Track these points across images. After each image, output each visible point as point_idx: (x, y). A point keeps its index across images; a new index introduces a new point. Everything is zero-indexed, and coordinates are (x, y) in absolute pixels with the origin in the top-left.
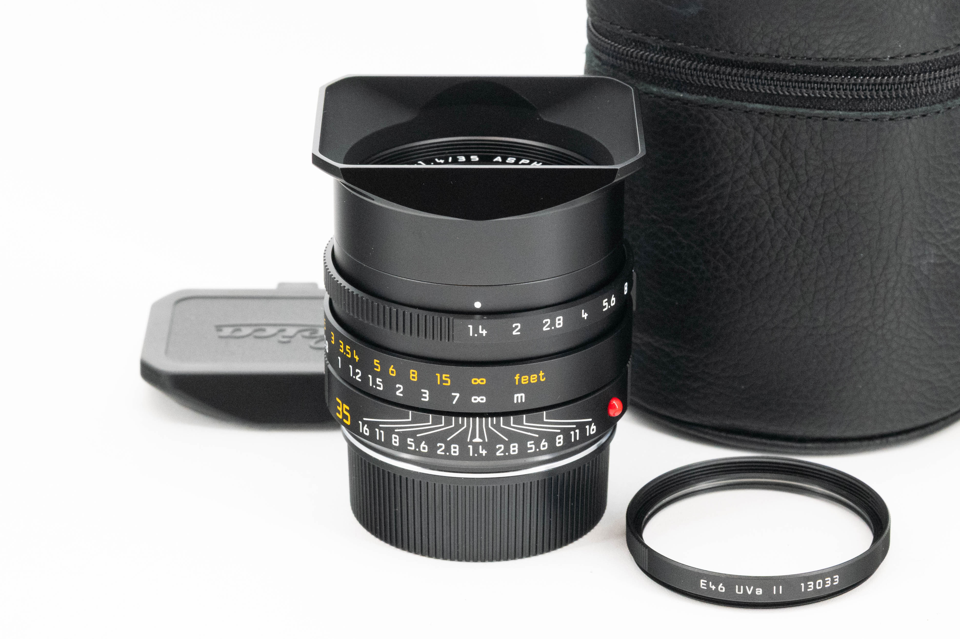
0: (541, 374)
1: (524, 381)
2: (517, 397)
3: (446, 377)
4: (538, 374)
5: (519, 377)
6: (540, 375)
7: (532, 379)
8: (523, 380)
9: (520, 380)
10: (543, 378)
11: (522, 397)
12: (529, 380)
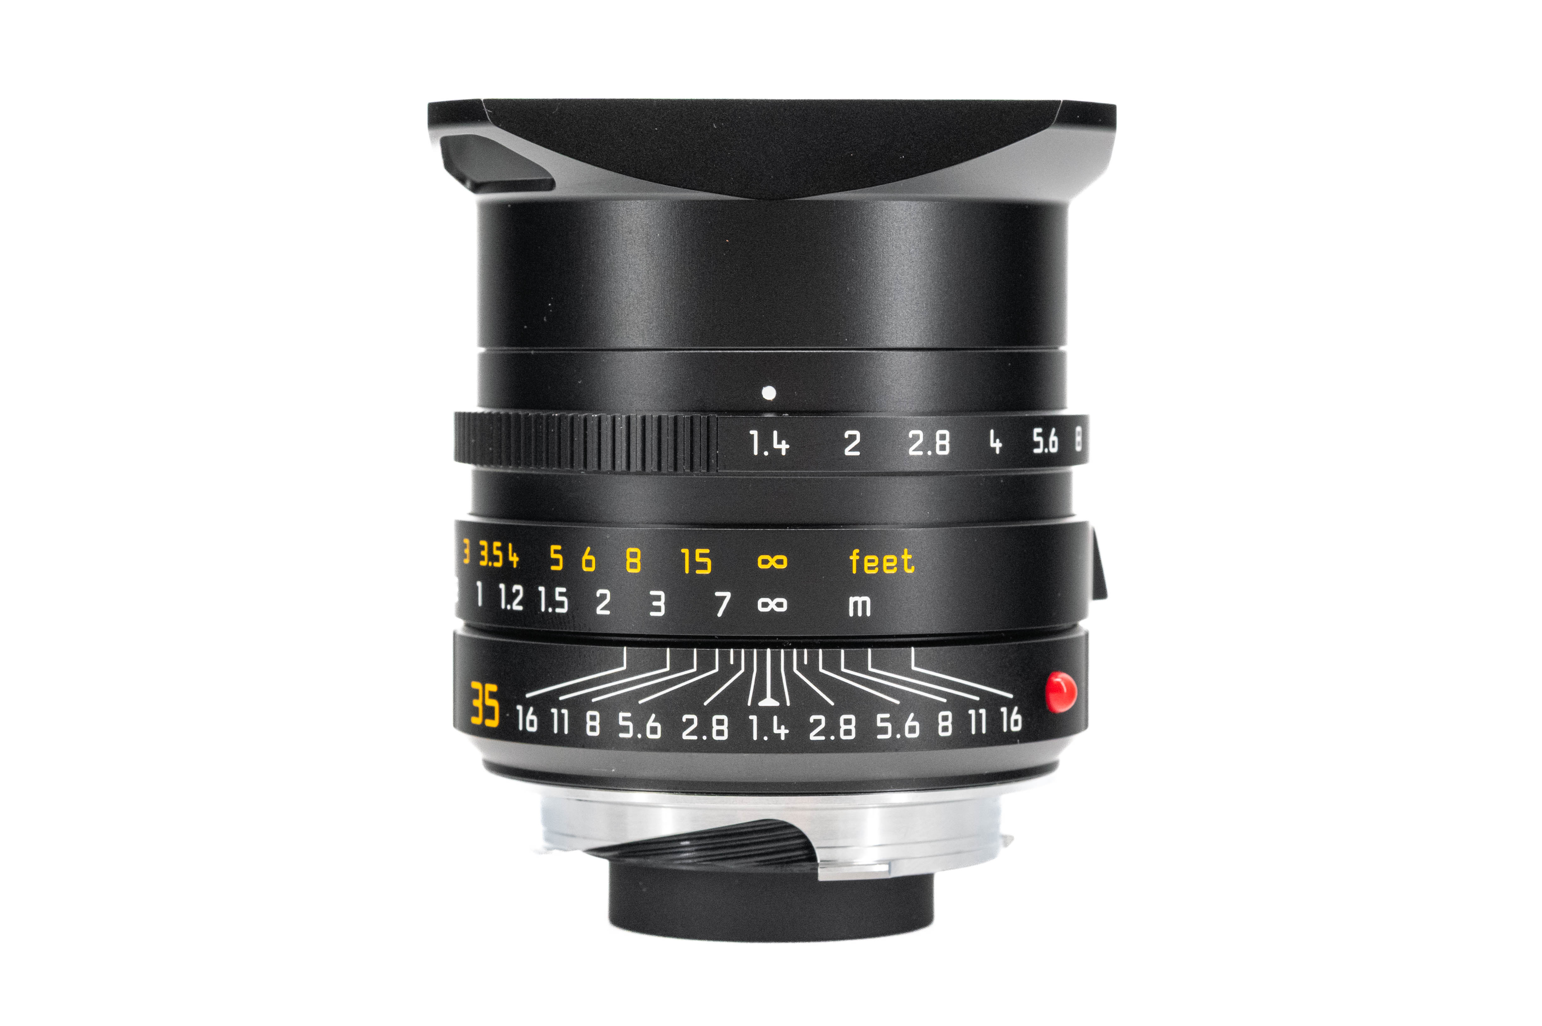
0: (906, 557)
1: (869, 568)
2: (856, 604)
3: (702, 555)
4: (899, 554)
5: (858, 557)
6: (903, 557)
7: (886, 564)
8: (867, 565)
9: (860, 563)
10: (909, 567)
11: (864, 603)
12: (880, 565)
